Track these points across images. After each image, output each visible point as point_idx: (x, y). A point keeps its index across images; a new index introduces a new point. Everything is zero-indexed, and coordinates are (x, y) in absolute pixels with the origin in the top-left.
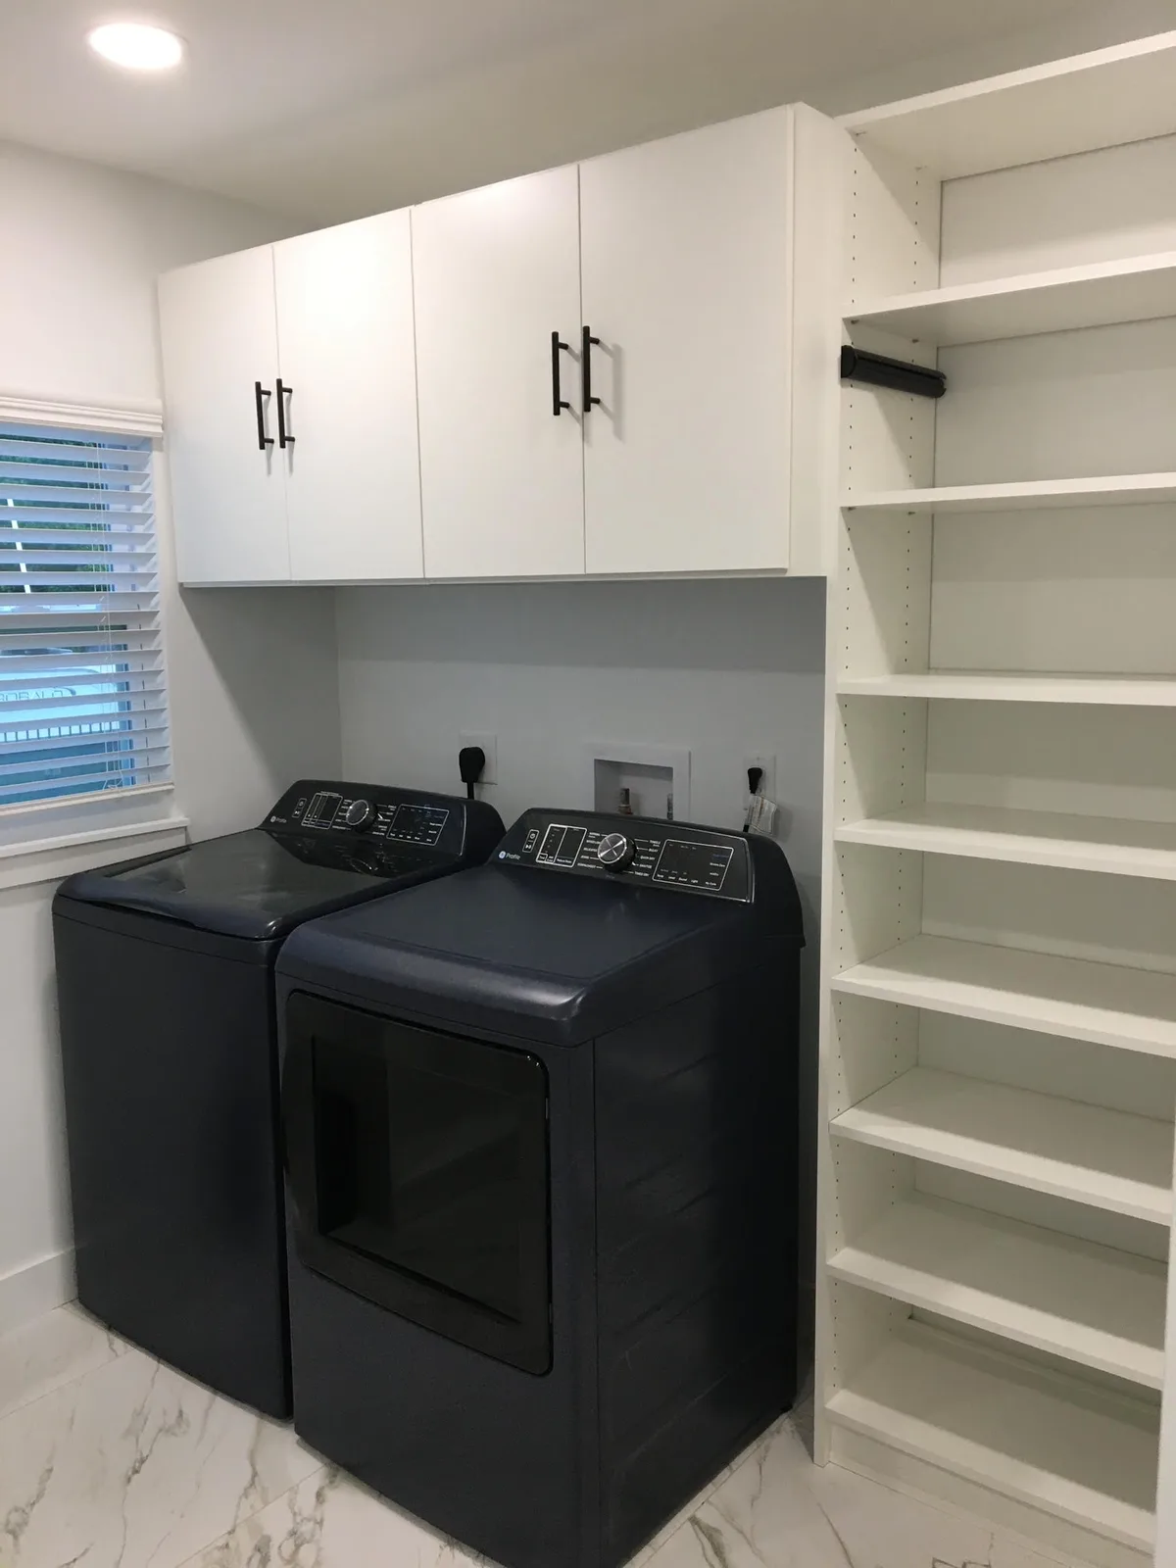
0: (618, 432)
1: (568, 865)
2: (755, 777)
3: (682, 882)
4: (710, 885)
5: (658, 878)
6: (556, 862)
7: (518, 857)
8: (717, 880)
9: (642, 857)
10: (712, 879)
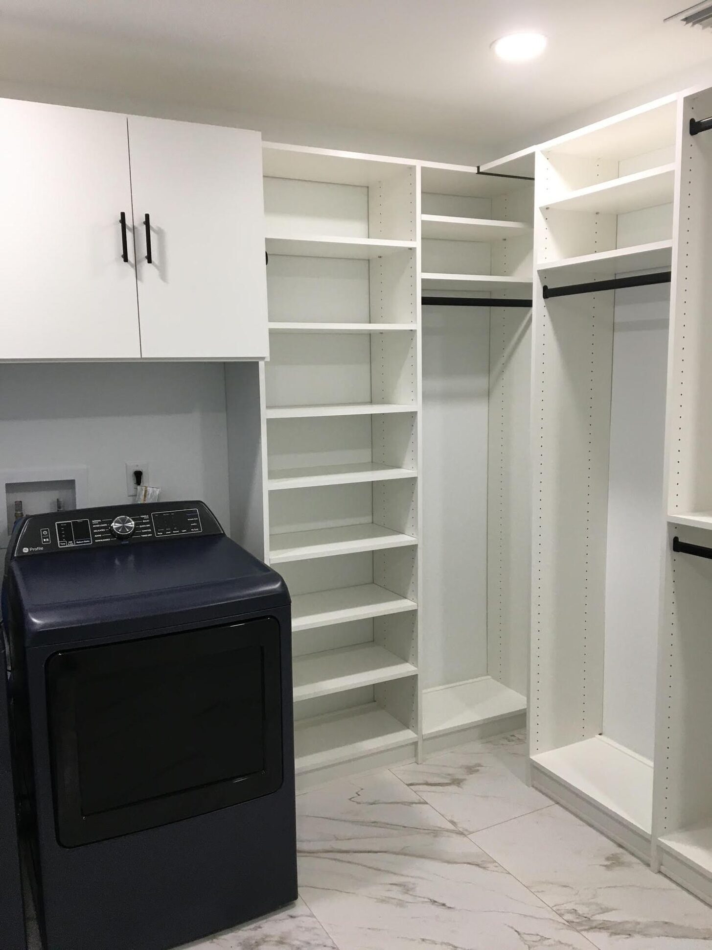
0: (163, 276)
1: (87, 543)
2: (138, 476)
3: (175, 533)
4: (195, 531)
5: (159, 535)
6: (77, 544)
7: (42, 549)
8: (197, 526)
9: (141, 526)
10: (194, 527)
